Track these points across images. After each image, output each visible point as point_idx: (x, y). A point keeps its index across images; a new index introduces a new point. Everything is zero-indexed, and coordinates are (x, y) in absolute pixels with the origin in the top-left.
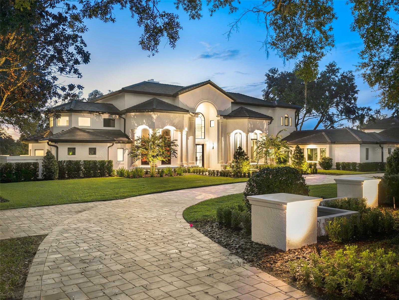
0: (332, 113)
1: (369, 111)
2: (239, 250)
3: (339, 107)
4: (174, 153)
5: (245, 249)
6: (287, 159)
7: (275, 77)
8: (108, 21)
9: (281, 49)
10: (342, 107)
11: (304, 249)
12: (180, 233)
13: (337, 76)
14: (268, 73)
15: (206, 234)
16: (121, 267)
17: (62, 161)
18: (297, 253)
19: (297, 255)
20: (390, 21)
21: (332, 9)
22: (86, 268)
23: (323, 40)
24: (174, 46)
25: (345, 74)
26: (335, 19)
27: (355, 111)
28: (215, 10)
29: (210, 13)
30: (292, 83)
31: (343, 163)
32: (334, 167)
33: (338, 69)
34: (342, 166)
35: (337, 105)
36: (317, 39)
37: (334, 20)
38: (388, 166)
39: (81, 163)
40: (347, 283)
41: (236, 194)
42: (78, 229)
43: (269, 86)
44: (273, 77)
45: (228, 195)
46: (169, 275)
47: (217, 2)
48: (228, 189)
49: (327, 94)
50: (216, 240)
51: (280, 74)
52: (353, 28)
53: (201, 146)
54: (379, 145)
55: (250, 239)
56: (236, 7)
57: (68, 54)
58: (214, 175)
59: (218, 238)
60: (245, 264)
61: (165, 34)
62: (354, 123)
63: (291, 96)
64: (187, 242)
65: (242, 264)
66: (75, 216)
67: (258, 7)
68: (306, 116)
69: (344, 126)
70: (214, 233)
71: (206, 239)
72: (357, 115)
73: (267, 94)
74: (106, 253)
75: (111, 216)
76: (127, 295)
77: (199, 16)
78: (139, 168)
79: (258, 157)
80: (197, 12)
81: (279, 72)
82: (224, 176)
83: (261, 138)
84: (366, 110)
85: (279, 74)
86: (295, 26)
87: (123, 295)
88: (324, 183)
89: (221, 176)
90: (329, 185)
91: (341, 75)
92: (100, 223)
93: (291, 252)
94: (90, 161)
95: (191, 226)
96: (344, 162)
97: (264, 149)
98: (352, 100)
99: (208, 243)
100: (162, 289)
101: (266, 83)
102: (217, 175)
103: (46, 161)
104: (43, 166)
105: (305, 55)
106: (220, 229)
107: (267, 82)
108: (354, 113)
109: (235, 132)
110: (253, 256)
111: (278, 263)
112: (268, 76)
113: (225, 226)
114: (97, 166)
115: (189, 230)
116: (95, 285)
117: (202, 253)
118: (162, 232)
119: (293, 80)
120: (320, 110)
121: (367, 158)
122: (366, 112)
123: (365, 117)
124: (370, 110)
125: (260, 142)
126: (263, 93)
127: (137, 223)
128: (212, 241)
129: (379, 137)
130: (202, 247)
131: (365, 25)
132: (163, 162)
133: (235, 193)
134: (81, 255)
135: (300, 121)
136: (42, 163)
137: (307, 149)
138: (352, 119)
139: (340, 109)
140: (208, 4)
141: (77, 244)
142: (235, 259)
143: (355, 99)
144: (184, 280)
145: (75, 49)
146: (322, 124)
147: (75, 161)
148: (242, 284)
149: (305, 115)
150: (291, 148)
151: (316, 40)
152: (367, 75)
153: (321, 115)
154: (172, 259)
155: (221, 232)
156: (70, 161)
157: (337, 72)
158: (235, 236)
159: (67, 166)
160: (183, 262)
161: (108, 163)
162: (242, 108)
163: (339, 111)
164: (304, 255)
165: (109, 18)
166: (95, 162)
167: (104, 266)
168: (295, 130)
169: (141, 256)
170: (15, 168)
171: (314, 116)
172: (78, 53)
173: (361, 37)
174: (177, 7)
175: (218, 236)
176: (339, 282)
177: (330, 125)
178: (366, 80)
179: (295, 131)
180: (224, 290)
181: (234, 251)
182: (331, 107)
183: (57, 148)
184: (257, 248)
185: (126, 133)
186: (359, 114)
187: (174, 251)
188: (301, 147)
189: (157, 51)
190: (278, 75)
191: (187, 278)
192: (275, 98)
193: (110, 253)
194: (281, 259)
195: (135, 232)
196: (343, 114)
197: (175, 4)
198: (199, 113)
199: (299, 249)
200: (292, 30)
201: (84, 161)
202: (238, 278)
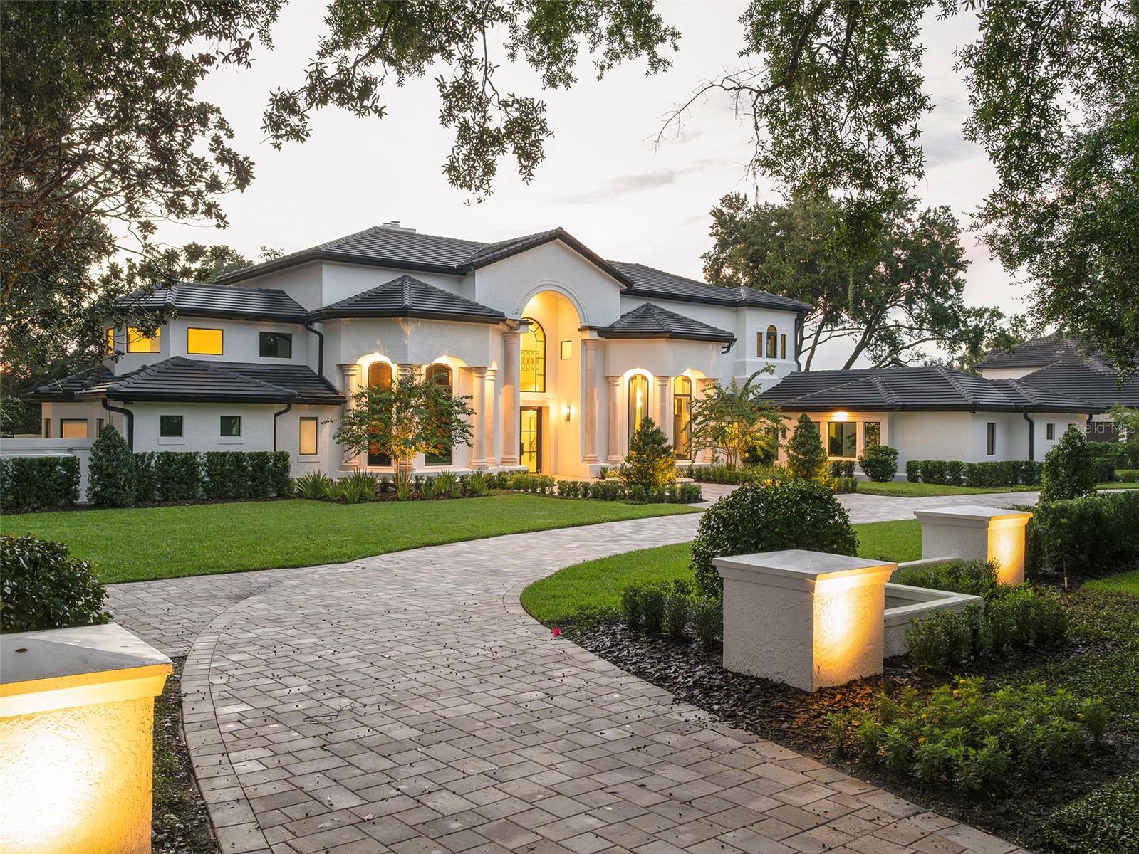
0: (896, 321)
1: (995, 319)
2: (696, 692)
3: (914, 306)
4: (463, 434)
5: (711, 688)
6: (773, 451)
7: (737, 219)
8: (367, 114)
9: (786, 177)
10: (923, 307)
11: (854, 688)
12: (533, 651)
13: (909, 221)
14: (720, 207)
15: (602, 653)
16: (415, 733)
17: (144, 454)
18: (838, 697)
19: (839, 701)
20: (1063, 117)
21: (918, 81)
22: (326, 735)
23: (895, 160)
24: (529, 177)
25: (932, 214)
26: (927, 111)
27: (957, 318)
28: (610, 66)
29: (599, 71)
30: (787, 238)
31: (926, 463)
32: (902, 473)
33: (912, 201)
34: (923, 472)
35: (910, 302)
36: (880, 157)
37: (924, 113)
38: (1047, 476)
39: (199, 460)
40: (966, 758)
41: (650, 549)
42: (261, 643)
43: (722, 245)
44: (732, 218)
45: (628, 551)
46: (540, 749)
47: (616, 44)
48: (623, 535)
49: (881, 268)
50: (631, 668)
51: (753, 209)
52: (972, 131)
53: (534, 414)
54: (1022, 414)
55: (719, 664)
56: (665, 57)
57: (194, 164)
58: (576, 496)
59: (636, 662)
60: (716, 724)
61: (510, 147)
62: (954, 350)
63: (784, 273)
64: (558, 673)
65: (709, 723)
66: (233, 609)
67: (736, 76)
68: (824, 329)
69: (927, 359)
70: (621, 651)
71: (604, 665)
72: (963, 329)
73: (715, 268)
74: (365, 701)
75: (331, 609)
76: (454, 793)
77: (568, 79)
78: (365, 474)
79: (693, 445)
80: (562, 70)
81: (750, 205)
82: (604, 498)
83: (703, 391)
84: (986, 315)
85: (750, 210)
86: (822, 119)
87: (444, 794)
88: (878, 520)
89: (595, 497)
90: (892, 525)
91: (920, 218)
92: (312, 628)
93: (826, 695)
94: (224, 455)
95: (557, 634)
96: (929, 462)
97: (712, 423)
98: (949, 288)
99: (612, 674)
100: (533, 778)
101: (712, 236)
102: (585, 495)
103: (100, 454)
104: (91, 468)
105: (849, 197)
106: (636, 640)
107: (714, 231)
108: (955, 322)
109: (629, 374)
110: (734, 705)
111: (796, 720)
112: (718, 214)
113: (648, 633)
114: (244, 469)
115: (553, 642)
116: (366, 773)
117: (605, 697)
118: (484, 648)
119: (789, 228)
120: (862, 313)
121: (991, 450)
122: (988, 321)
123: (985, 334)
124: (1000, 316)
125: (699, 404)
126: (703, 263)
127: (411, 628)
128: (622, 669)
129: (1023, 391)
130: (601, 685)
131: (1000, 127)
132: (431, 459)
133: (647, 546)
134: (301, 707)
135: (807, 344)
136: (91, 459)
137: (829, 423)
138: (948, 339)
139: (918, 311)
140: (592, 50)
141: (278, 680)
142: (689, 713)
143: (959, 286)
144: (581, 760)
145: (211, 150)
146: (866, 354)
147: (181, 454)
148: (720, 767)
149: (822, 326)
150: (785, 422)
151: (877, 159)
152: (1000, 239)
153: (864, 327)
154: (536, 714)
155: (640, 648)
156: (167, 454)
157: (909, 209)
158: (677, 657)
159: (159, 466)
160: (565, 719)
161: (274, 461)
162: (648, 307)
163: (912, 316)
164: (857, 700)
165: (371, 107)
166: (238, 457)
167: (371, 730)
168: (795, 370)
169: (454, 708)
170: (11, 474)
171: (845, 329)
172: (218, 160)
173: (990, 159)
174: (512, 56)
175: (635, 659)
176: (948, 756)
177: (889, 356)
178: (995, 252)
179: (795, 373)
180: (682, 781)
181: (684, 694)
182: (891, 306)
183: (130, 417)
184: (740, 685)
185: (325, 374)
186: (967, 326)
187: (533, 695)
188: (813, 417)
189: (487, 192)
190: (746, 213)
191: (584, 754)
192: (738, 279)
193: (374, 699)
194: (804, 711)
195: (416, 650)
196: (925, 326)
197: (506, 47)
198: (530, 321)
199: (842, 686)
200: (815, 130)
201: (209, 454)
202: (707, 753)
